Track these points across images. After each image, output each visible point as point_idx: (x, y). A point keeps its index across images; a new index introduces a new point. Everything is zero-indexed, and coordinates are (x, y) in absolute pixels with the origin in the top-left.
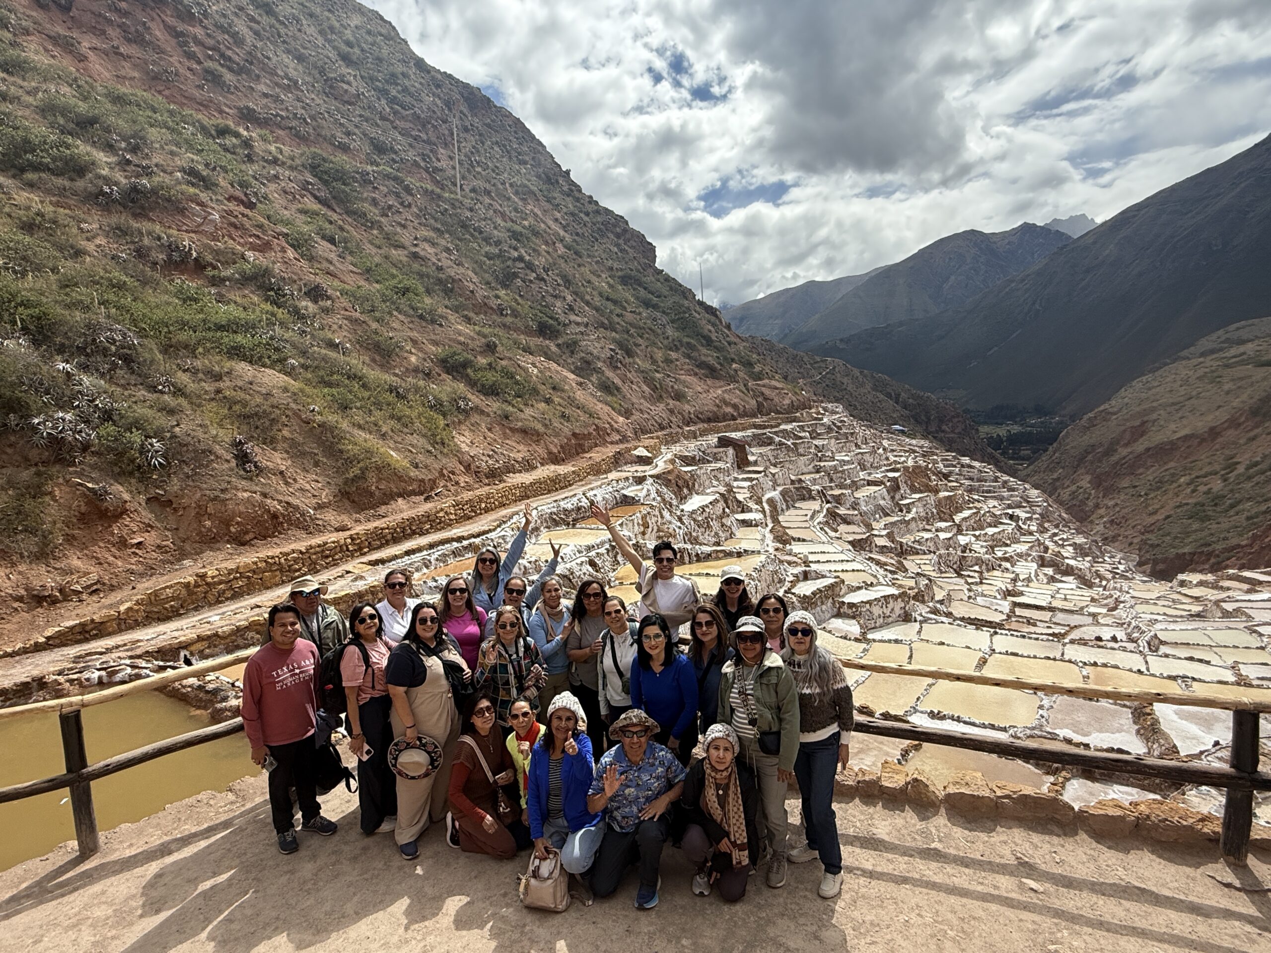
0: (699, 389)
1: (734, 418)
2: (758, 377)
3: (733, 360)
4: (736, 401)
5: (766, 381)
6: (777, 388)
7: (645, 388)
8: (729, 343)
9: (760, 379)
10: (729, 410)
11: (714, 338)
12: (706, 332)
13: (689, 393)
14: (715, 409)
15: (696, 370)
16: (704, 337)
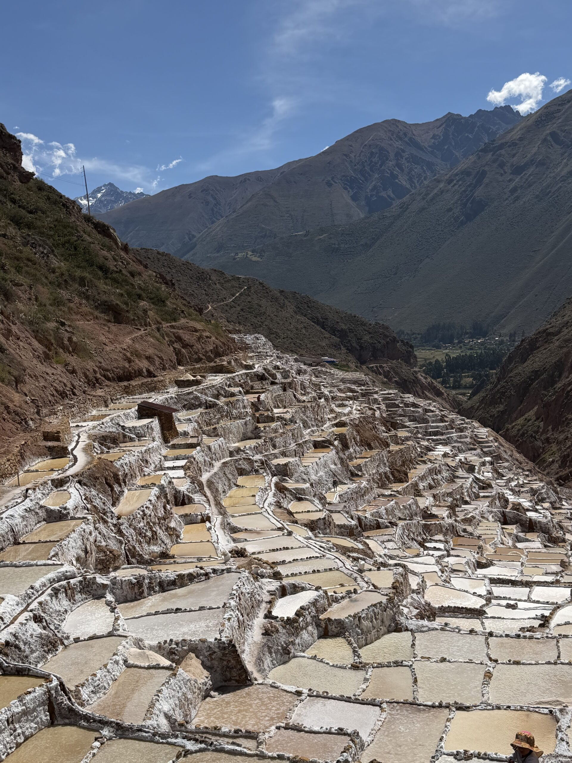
0: (103, 338)
1: (150, 374)
2: (173, 316)
3: (140, 297)
4: (150, 351)
5: (183, 321)
6: (196, 331)
7: (36, 344)
8: (133, 275)
9: (175, 320)
10: (144, 365)
11: (112, 268)
12: (101, 260)
13: (91, 345)
14: (127, 365)
15: (96, 313)
16: (101, 268)
